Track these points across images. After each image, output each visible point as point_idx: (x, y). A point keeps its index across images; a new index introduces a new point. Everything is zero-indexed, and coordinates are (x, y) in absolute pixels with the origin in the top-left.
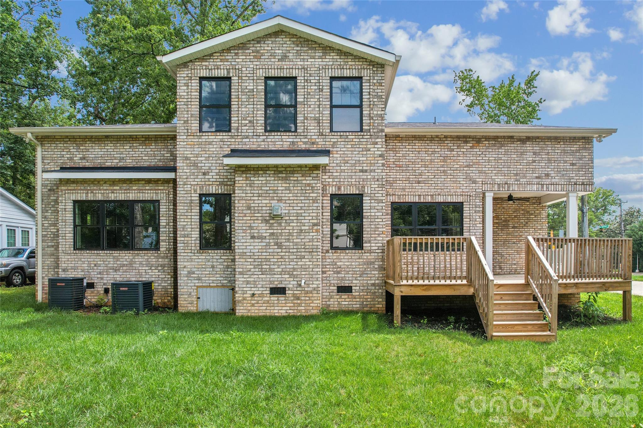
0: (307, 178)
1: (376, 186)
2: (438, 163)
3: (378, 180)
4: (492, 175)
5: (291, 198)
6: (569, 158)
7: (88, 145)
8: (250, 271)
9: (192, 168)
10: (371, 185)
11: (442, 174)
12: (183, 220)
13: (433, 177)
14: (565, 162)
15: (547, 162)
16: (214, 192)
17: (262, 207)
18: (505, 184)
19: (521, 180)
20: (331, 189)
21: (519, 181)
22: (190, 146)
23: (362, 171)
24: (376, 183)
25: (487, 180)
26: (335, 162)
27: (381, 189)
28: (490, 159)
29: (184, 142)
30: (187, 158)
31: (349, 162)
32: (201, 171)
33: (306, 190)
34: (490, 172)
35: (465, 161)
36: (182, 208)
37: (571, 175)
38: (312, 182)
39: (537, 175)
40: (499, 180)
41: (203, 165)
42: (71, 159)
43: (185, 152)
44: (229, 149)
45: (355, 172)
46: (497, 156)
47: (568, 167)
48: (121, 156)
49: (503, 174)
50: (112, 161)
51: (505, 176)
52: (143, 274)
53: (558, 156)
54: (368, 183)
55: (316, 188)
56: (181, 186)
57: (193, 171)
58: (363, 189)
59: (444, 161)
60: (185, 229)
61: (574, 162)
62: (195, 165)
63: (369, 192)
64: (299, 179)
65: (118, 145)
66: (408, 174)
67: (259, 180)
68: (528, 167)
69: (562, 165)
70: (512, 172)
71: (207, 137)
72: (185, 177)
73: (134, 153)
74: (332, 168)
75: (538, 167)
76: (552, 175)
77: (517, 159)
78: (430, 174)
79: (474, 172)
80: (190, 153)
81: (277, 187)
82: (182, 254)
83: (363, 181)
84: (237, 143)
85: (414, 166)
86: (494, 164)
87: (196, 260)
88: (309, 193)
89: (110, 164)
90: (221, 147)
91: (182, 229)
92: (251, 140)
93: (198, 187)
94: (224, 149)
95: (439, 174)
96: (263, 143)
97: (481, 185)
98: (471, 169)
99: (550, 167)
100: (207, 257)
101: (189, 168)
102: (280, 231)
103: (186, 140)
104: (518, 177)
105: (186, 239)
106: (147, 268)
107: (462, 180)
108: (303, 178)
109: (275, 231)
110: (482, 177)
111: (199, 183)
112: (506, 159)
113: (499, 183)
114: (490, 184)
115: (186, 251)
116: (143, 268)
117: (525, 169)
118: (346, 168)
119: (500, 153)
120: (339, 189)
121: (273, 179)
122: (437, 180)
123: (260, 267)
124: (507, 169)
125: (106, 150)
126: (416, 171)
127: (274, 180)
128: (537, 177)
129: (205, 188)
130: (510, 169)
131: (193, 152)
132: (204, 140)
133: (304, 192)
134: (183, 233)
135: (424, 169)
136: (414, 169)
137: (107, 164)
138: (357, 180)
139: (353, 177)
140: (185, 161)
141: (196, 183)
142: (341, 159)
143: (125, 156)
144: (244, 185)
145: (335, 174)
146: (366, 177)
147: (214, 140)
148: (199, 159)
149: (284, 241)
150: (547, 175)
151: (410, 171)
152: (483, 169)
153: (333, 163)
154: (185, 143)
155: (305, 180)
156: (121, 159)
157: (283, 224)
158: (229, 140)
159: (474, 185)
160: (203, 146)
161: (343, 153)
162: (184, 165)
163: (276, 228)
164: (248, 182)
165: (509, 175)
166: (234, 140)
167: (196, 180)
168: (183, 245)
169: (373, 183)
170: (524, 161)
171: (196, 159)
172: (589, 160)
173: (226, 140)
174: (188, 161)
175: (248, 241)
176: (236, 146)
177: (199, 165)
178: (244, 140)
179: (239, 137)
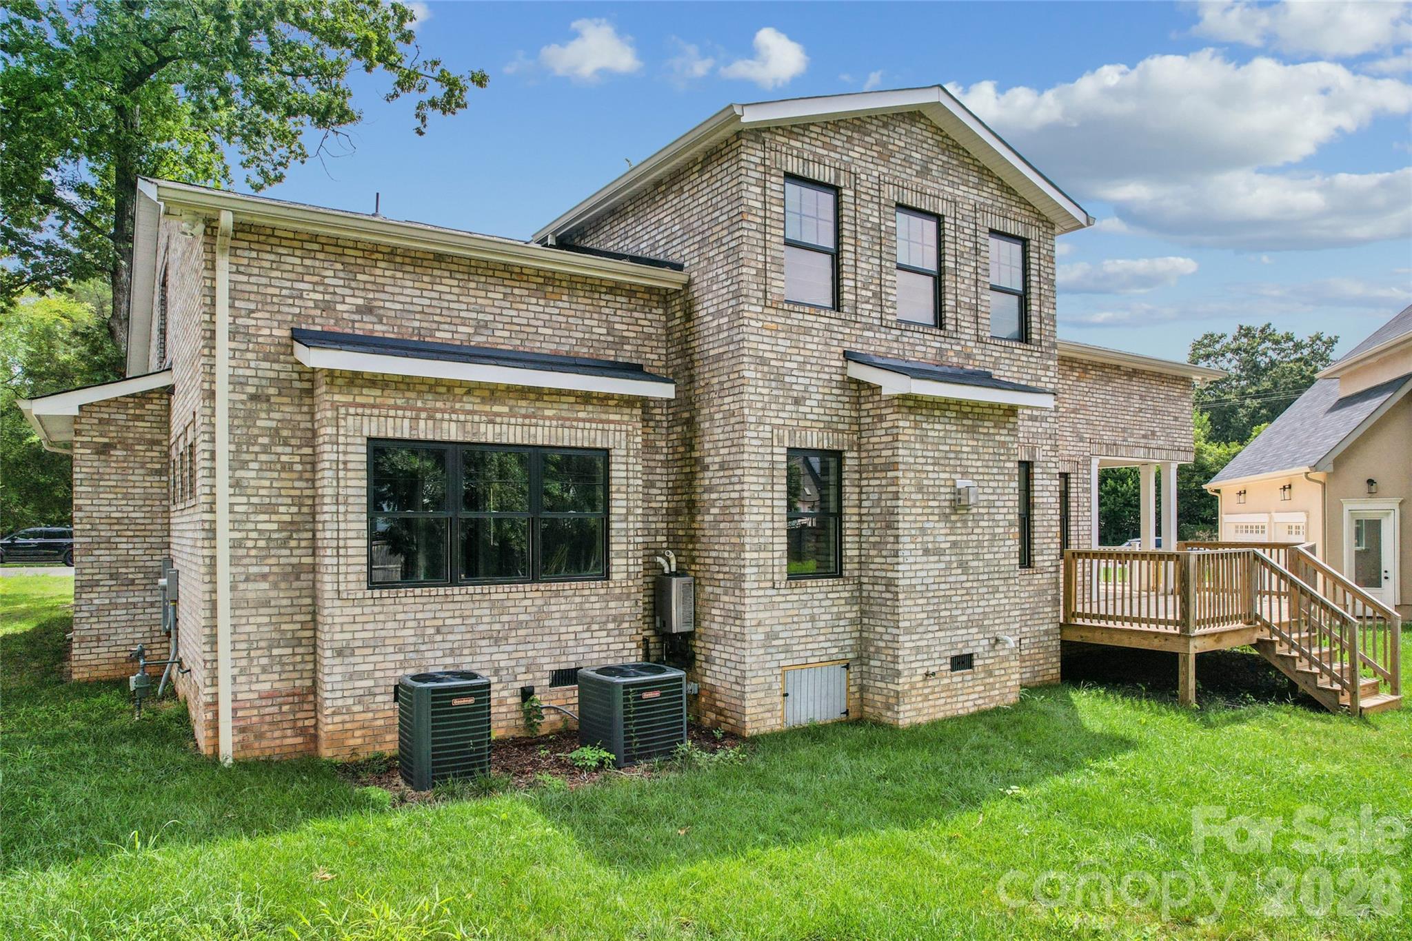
0: (1001, 431)
1: (1049, 448)
3: (1050, 438)
4: (1099, 428)
5: (981, 470)
7: (382, 271)
8: (921, 625)
9: (774, 384)
10: (1042, 445)
12: (755, 510)
16: (815, 446)
17: (940, 486)
22: (768, 333)
24: (1048, 441)
25: (1095, 437)
27: (1054, 454)
29: (757, 320)
30: (763, 361)
32: (791, 393)
33: (1000, 455)
34: (1098, 423)
36: (754, 479)
38: (1008, 439)
39: (1144, 432)
41: (794, 380)
42: (327, 307)
43: (761, 346)
44: (840, 350)
48: (481, 316)
49: (1111, 428)
50: (453, 328)
51: (1113, 431)
52: (571, 643)
54: (1039, 441)
55: (1012, 452)
56: (752, 427)
57: (775, 392)
58: (1032, 453)
60: (761, 532)
62: (779, 378)
63: (1041, 459)
64: (991, 431)
65: (473, 285)
67: (935, 429)
68: (1135, 418)
70: (1120, 425)
71: (800, 316)
72: (759, 405)
73: (514, 313)
75: (1145, 419)
79: (1081, 421)
80: (769, 347)
81: (962, 446)
82: (754, 593)
84: (854, 339)
86: (1101, 410)
87: (782, 606)
88: (1004, 461)
89: (449, 335)
90: (826, 344)
91: (753, 533)
92: (877, 335)
93: (786, 433)
94: (833, 349)
96: (895, 345)
97: (1089, 445)
98: (1078, 416)
99: (1155, 421)
100: (802, 597)
101: (767, 383)
102: (965, 538)
103: (761, 317)
104: (1125, 435)
105: (763, 555)
106: (580, 628)
107: (1068, 434)
108: (996, 431)
109: (959, 538)
110: (1090, 431)
111: (788, 422)
114: (1098, 443)
115: (762, 585)
116: (571, 629)
117: (1132, 422)
119: (1107, 393)
123: (936, 615)
124: (1114, 420)
125: (436, 295)
127: (957, 431)
129: (798, 434)
130: (1118, 421)
131: (775, 348)
132: (796, 322)
133: (997, 458)
134: (756, 540)
137: (438, 334)
140: (760, 368)
141: (781, 422)
143: (491, 318)
146: (1036, 430)
147: (816, 325)
148: (787, 365)
149: (971, 557)
150: (1153, 434)
152: (1091, 418)
154: (760, 324)
156: (480, 326)
157: (970, 524)
158: (841, 329)
159: (1082, 444)
160: (795, 337)
162: (759, 375)
163: (959, 531)
165: (1117, 430)
166: (848, 331)
167: (781, 414)
168: (755, 570)
169: (1045, 442)
171: (781, 364)
173: (836, 329)
174: (766, 369)
175: (919, 559)
176: (853, 345)
177: (787, 379)
178: (866, 334)
179: (857, 326)
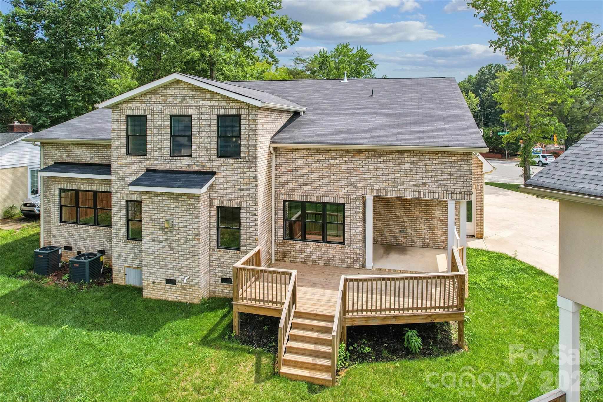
0: (191, 200)
1: (251, 202)
2: (323, 169)
3: (252, 198)
4: (371, 181)
5: (179, 214)
6: (447, 169)
7: (71, 147)
8: (152, 265)
9: (121, 181)
10: (247, 200)
11: (326, 179)
13: (318, 181)
14: (443, 172)
15: (424, 171)
16: (135, 199)
17: (160, 219)
18: (383, 190)
19: (399, 187)
20: (216, 202)
21: (397, 188)
22: (119, 165)
23: (240, 189)
24: (250, 199)
25: (366, 185)
26: (219, 181)
27: (254, 204)
28: (370, 167)
30: (118, 174)
31: (230, 182)
32: (127, 183)
33: (190, 208)
34: (370, 178)
35: (347, 168)
37: (448, 185)
38: (194, 202)
39: (415, 183)
40: (378, 186)
41: (128, 179)
43: (117, 169)
44: (145, 168)
45: (235, 190)
46: (376, 165)
47: (445, 177)
48: (92, 155)
49: (381, 181)
50: (85, 159)
51: (383, 183)
52: (102, 243)
53: (436, 167)
54: (245, 199)
55: (197, 207)
56: (114, 194)
57: (121, 183)
58: (241, 204)
59: (328, 167)
60: (117, 224)
61: (452, 173)
62: (123, 179)
63: (245, 206)
64: (185, 200)
65: (90, 148)
66: (297, 178)
67: (159, 199)
68: (406, 175)
69: (440, 175)
70: (390, 179)
71: (131, 159)
72: (116, 187)
74: (217, 186)
75: (416, 176)
76: (429, 184)
77: (395, 168)
78: (316, 178)
79: (354, 178)
80: (120, 170)
81: (170, 205)
82: (115, 242)
83: (241, 197)
84: (150, 164)
85: (302, 171)
86: (373, 172)
87: (124, 247)
88: (192, 211)
89: (85, 161)
90: (140, 167)
92: (160, 162)
93: (125, 195)
94: (142, 168)
95: (323, 179)
96: (168, 165)
97: (361, 190)
98: (352, 175)
99: (427, 176)
100: (131, 246)
101: (119, 181)
102: (172, 238)
103: (117, 161)
104: (395, 185)
105: (117, 231)
106: (104, 240)
107: (344, 184)
108: (188, 200)
109: (169, 237)
110: (362, 183)
111: (126, 192)
112: (385, 167)
113: (377, 188)
114: (369, 189)
115: (117, 240)
116: (102, 240)
117: (403, 178)
118: (228, 186)
119: (379, 163)
120: (222, 202)
121: (167, 198)
122: (321, 183)
123: (158, 263)
124: (385, 177)
125: (82, 151)
126: (304, 176)
127: (168, 200)
128: (414, 185)
129: (129, 196)
130: (389, 177)
131: (122, 170)
132: (129, 161)
133: (189, 209)
134: (115, 227)
135: (311, 174)
136: (302, 173)
138: (236, 196)
139: (233, 194)
140: (117, 176)
141: (124, 192)
142: (224, 179)
143: (94, 155)
144: (148, 202)
145: (219, 191)
146: (243, 194)
147: (135, 161)
148: (126, 174)
149: (175, 245)
150: (425, 184)
151: (299, 175)
152: (363, 176)
153: (218, 182)
154: (117, 163)
155: (190, 201)
156: (92, 158)
157: (174, 233)
158: (145, 162)
159: (355, 189)
160: (128, 166)
161: (225, 174)
162: (116, 178)
163: (169, 235)
164: (150, 200)
165: (387, 182)
166: (148, 162)
167: (123, 190)
168: (115, 236)
169: (248, 199)
170: (402, 170)
171: (124, 174)
172: (467, 172)
173: (143, 162)
174: (119, 176)
175: (151, 243)
176: (150, 166)
177: (126, 179)
178: (155, 162)
179: (152, 160)
